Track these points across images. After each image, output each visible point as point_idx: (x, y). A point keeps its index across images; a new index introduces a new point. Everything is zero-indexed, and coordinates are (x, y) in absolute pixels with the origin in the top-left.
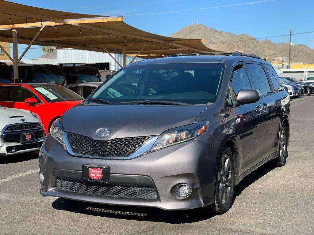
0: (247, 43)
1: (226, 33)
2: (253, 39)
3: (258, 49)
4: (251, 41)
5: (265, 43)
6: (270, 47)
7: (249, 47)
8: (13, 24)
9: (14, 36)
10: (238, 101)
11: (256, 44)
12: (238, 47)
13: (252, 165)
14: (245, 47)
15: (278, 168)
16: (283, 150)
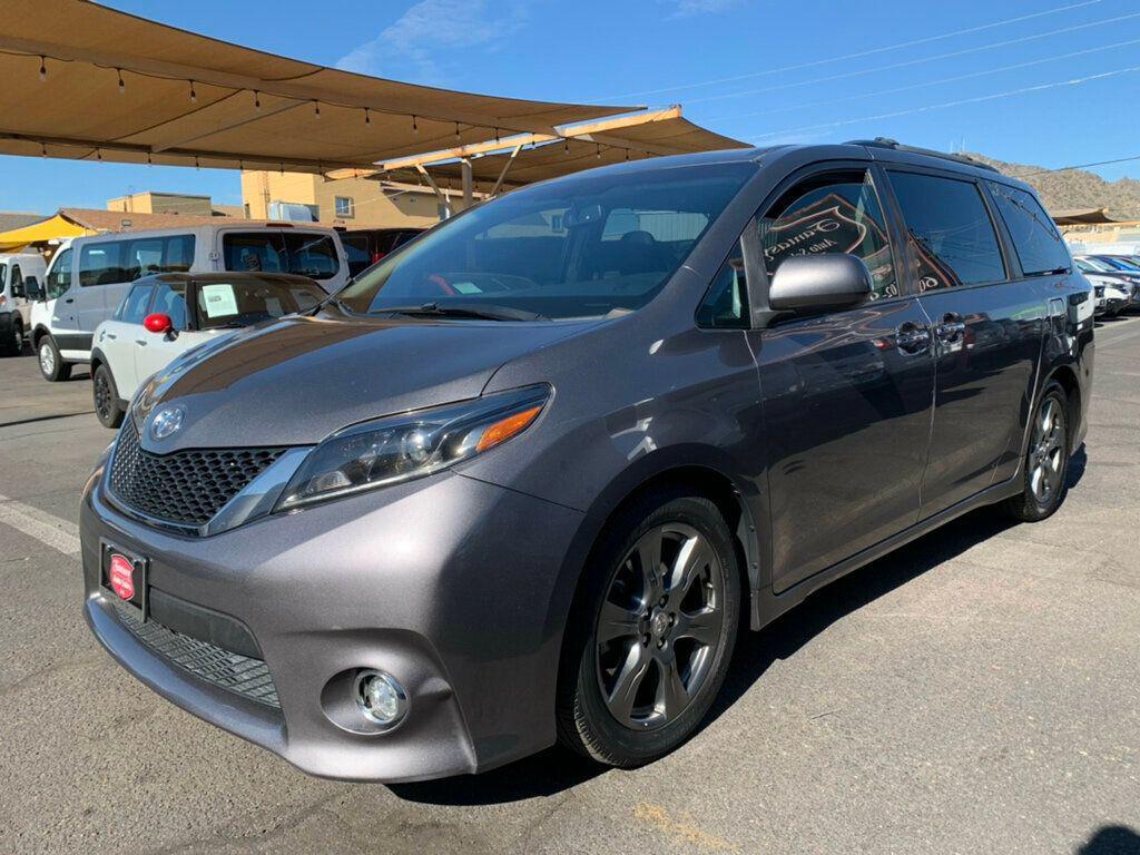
0: (1077, 188)
1: (1029, 167)
2: (1092, 178)
3: (1103, 199)
4: (1089, 184)
5: (1122, 187)
6: (1132, 193)
7: (1083, 196)
8: (461, 144)
9: (464, 173)
10: (774, 304)
11: (1099, 188)
12: (1054, 196)
13: (871, 538)
14: (1072, 196)
15: (1024, 526)
16: (1047, 470)
